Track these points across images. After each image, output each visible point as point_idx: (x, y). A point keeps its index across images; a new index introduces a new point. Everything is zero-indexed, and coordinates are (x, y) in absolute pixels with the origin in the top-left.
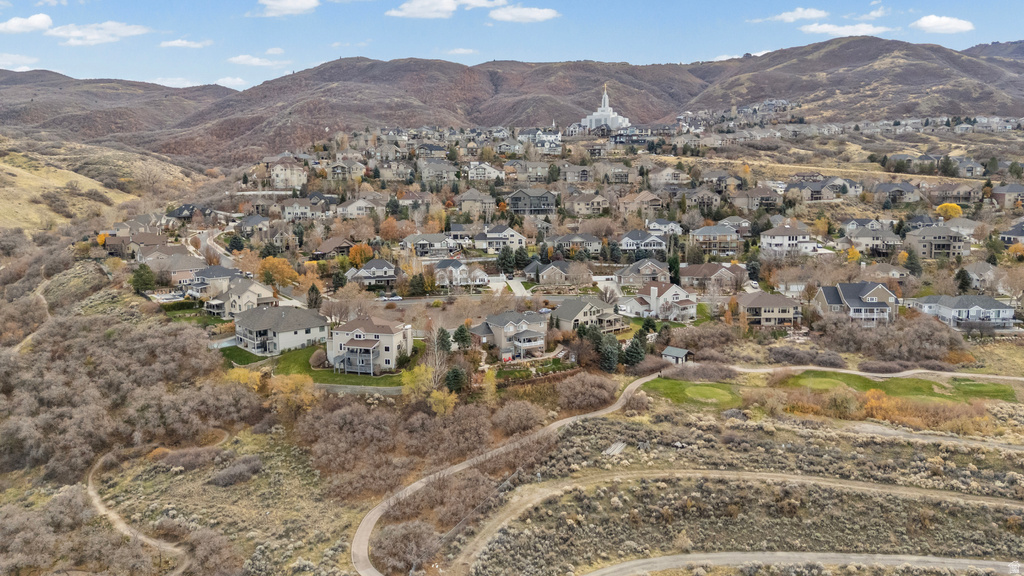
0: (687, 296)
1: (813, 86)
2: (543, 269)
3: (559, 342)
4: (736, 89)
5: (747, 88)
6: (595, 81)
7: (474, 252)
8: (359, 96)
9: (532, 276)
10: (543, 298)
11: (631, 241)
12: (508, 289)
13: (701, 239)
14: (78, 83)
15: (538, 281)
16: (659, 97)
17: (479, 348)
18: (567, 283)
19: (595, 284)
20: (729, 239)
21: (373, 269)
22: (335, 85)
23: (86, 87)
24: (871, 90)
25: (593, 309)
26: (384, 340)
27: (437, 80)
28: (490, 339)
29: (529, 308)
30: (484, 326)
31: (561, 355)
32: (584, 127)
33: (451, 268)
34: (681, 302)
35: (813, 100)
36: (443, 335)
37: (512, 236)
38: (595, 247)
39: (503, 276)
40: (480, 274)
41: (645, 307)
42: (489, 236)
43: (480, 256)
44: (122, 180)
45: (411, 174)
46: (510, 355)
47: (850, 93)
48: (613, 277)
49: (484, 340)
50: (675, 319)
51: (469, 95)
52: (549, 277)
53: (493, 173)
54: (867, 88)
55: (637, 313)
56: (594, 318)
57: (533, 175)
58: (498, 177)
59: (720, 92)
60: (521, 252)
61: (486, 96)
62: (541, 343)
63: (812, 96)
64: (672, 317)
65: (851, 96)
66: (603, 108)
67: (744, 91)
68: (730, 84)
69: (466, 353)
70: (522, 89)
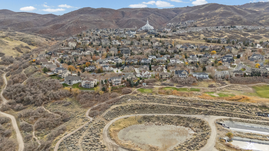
1: (201, 16)
3: (124, 82)
4: (182, 17)
8: (88, 18)
9: (122, 68)
10: (123, 73)
11: (144, 61)
12: (117, 71)
15: (123, 70)
16: (164, 18)
17: (109, 83)
18: (129, 70)
19: (135, 70)
20: (164, 60)
21: (90, 67)
22: (82, 15)
24: (214, 18)
26: (92, 82)
27: (108, 14)
28: (111, 82)
29: (120, 75)
30: (110, 79)
31: (124, 85)
32: (142, 29)
33: (106, 67)
34: (148, 74)
35: (200, 20)
36: (102, 81)
37: (119, 60)
38: (136, 62)
39: (117, 68)
40: (112, 68)
43: (112, 64)
44: (32, 43)
45: (100, 43)
47: (209, 18)
48: (138, 68)
50: (147, 77)
51: (116, 18)
53: (118, 43)
55: (140, 76)
56: (131, 78)
57: (127, 44)
59: (178, 18)
60: (121, 63)
61: (121, 18)
62: (120, 82)
63: (200, 19)
65: (209, 19)
66: (147, 24)
67: (184, 17)
68: (181, 16)
69: (106, 84)
70: (130, 16)
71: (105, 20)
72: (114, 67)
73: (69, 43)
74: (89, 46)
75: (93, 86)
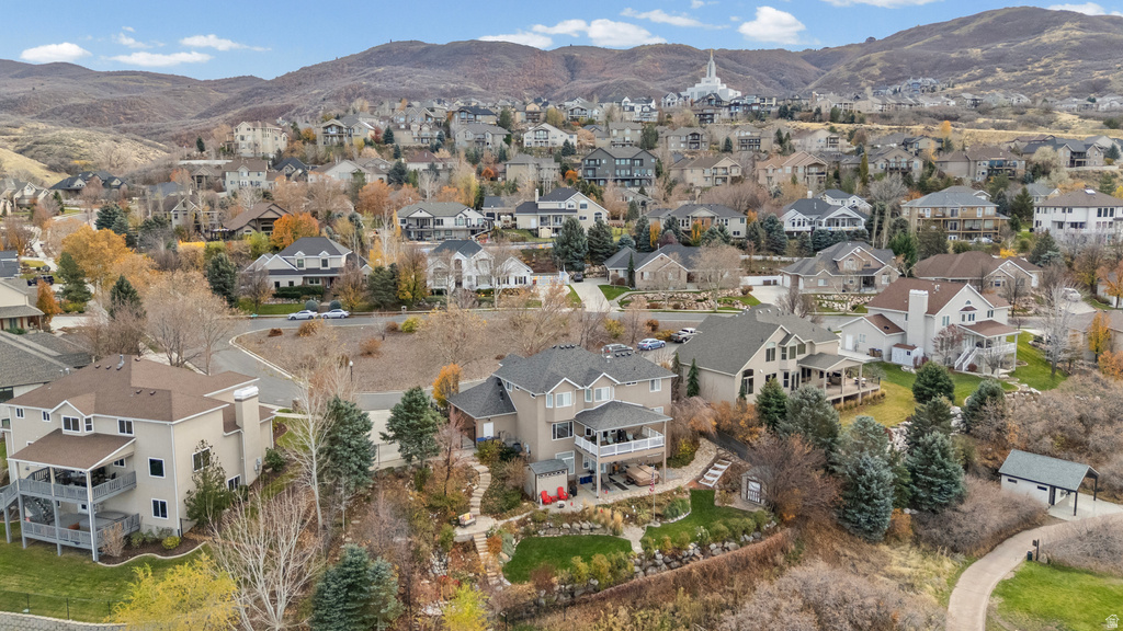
0: (990, 313)
1: (966, 64)
2: (641, 262)
3: (704, 434)
4: (867, 70)
5: (880, 69)
6: (691, 65)
7: (514, 234)
8: (408, 81)
9: (621, 274)
10: (647, 316)
11: (800, 216)
12: (574, 300)
13: (928, 215)
14: (99, 75)
15: (632, 284)
16: (767, 85)
18: (692, 288)
19: (746, 291)
20: (979, 214)
21: (300, 255)
22: (381, 70)
23: (105, 80)
24: (1042, 67)
25: (791, 343)
26: (147, 439)
27: (502, 64)
28: (506, 426)
29: (616, 337)
30: (490, 391)
31: (713, 479)
32: (685, 98)
33: (458, 256)
34: (980, 326)
35: (968, 80)
36: (343, 429)
37: (584, 206)
38: (736, 226)
39: (564, 276)
40: (517, 269)
41: (895, 338)
42: (542, 205)
43: (524, 240)
44: (77, 162)
45: (440, 138)
46: (561, 481)
47: (1016, 71)
48: (779, 278)
49: (488, 430)
50: (972, 368)
51: (540, 82)
52: (654, 275)
53: (558, 137)
54: (1036, 65)
55: (874, 352)
56: (792, 366)
57: (619, 140)
58: (566, 143)
59: (846, 75)
60: (599, 232)
61: (561, 83)
62: (654, 443)
63: (965, 76)
64: (962, 363)
65: (1018, 74)
66: (708, 78)
67: (876, 72)
68: (858, 65)
69: (421, 479)
70: (603, 75)
71: (487, 89)
72: (541, 263)
73: (240, 133)
74: (371, 151)
75: (174, 520)
